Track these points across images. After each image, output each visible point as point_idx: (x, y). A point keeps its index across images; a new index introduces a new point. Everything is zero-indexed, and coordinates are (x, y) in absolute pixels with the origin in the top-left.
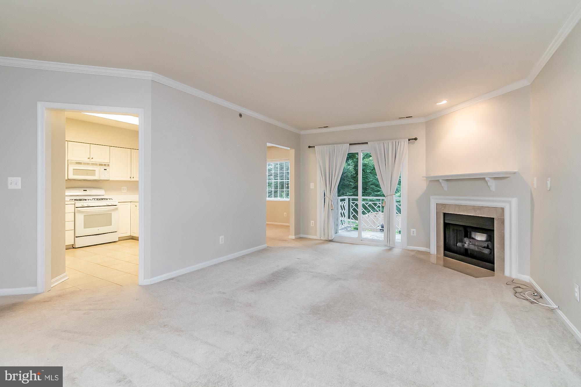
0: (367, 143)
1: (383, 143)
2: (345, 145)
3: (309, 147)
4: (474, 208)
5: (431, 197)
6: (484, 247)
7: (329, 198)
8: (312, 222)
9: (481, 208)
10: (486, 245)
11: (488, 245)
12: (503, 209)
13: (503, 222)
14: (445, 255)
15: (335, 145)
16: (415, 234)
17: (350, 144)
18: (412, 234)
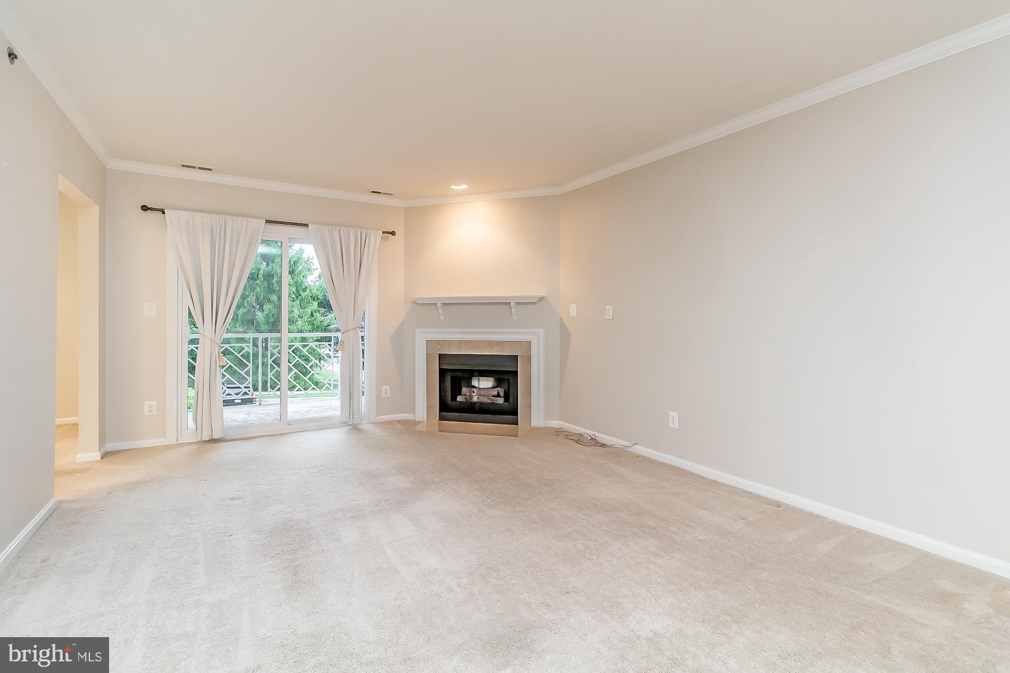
0: (307, 225)
1: (339, 231)
2: (255, 220)
3: (145, 208)
4: (490, 344)
5: (418, 331)
6: (494, 396)
7: (211, 339)
8: (147, 404)
9: (499, 343)
10: (496, 393)
11: (498, 393)
12: (529, 343)
13: (529, 359)
14: (441, 418)
15: (228, 217)
16: (389, 395)
17: (267, 221)
18: (383, 395)
